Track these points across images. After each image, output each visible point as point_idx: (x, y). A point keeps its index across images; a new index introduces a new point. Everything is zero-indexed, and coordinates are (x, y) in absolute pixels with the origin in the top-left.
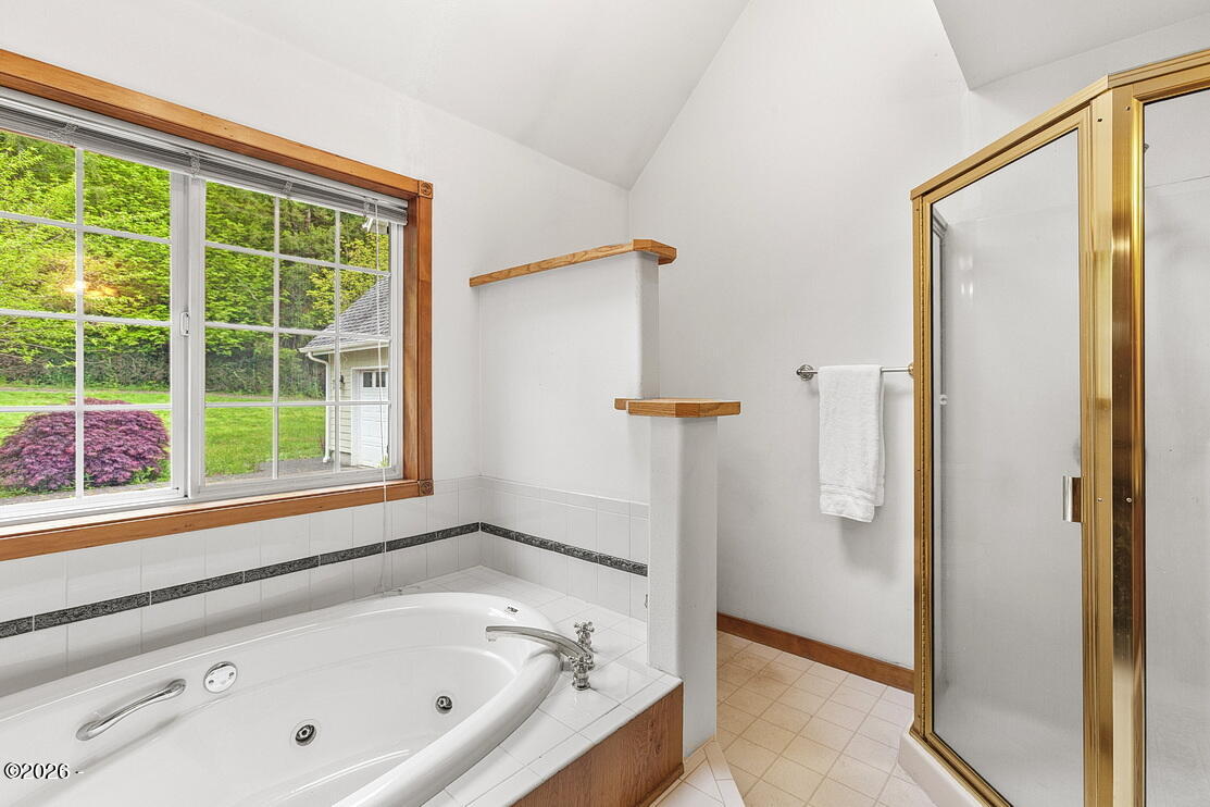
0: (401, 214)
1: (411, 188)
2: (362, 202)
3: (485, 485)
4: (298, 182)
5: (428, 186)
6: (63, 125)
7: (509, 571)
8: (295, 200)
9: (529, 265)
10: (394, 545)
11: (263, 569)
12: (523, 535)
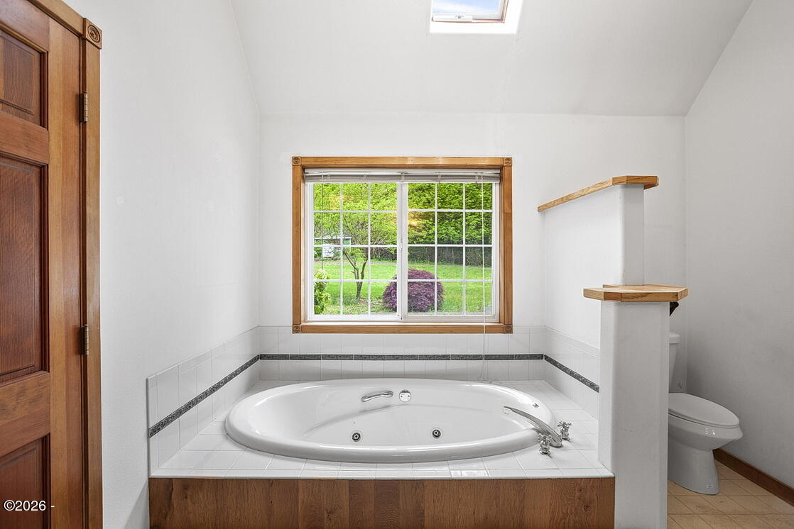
0: (498, 177)
1: (499, 163)
2: (475, 176)
3: (546, 332)
4: (443, 174)
5: (509, 159)
6: (362, 176)
7: (557, 387)
8: (444, 182)
9: (562, 198)
10: (489, 357)
11: (426, 356)
12: (563, 366)
